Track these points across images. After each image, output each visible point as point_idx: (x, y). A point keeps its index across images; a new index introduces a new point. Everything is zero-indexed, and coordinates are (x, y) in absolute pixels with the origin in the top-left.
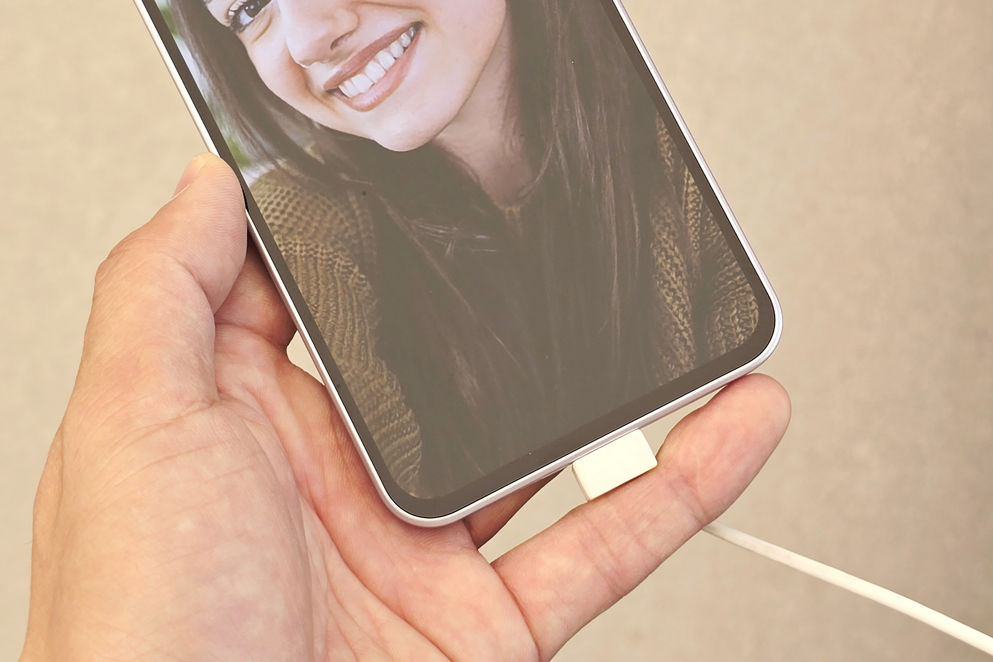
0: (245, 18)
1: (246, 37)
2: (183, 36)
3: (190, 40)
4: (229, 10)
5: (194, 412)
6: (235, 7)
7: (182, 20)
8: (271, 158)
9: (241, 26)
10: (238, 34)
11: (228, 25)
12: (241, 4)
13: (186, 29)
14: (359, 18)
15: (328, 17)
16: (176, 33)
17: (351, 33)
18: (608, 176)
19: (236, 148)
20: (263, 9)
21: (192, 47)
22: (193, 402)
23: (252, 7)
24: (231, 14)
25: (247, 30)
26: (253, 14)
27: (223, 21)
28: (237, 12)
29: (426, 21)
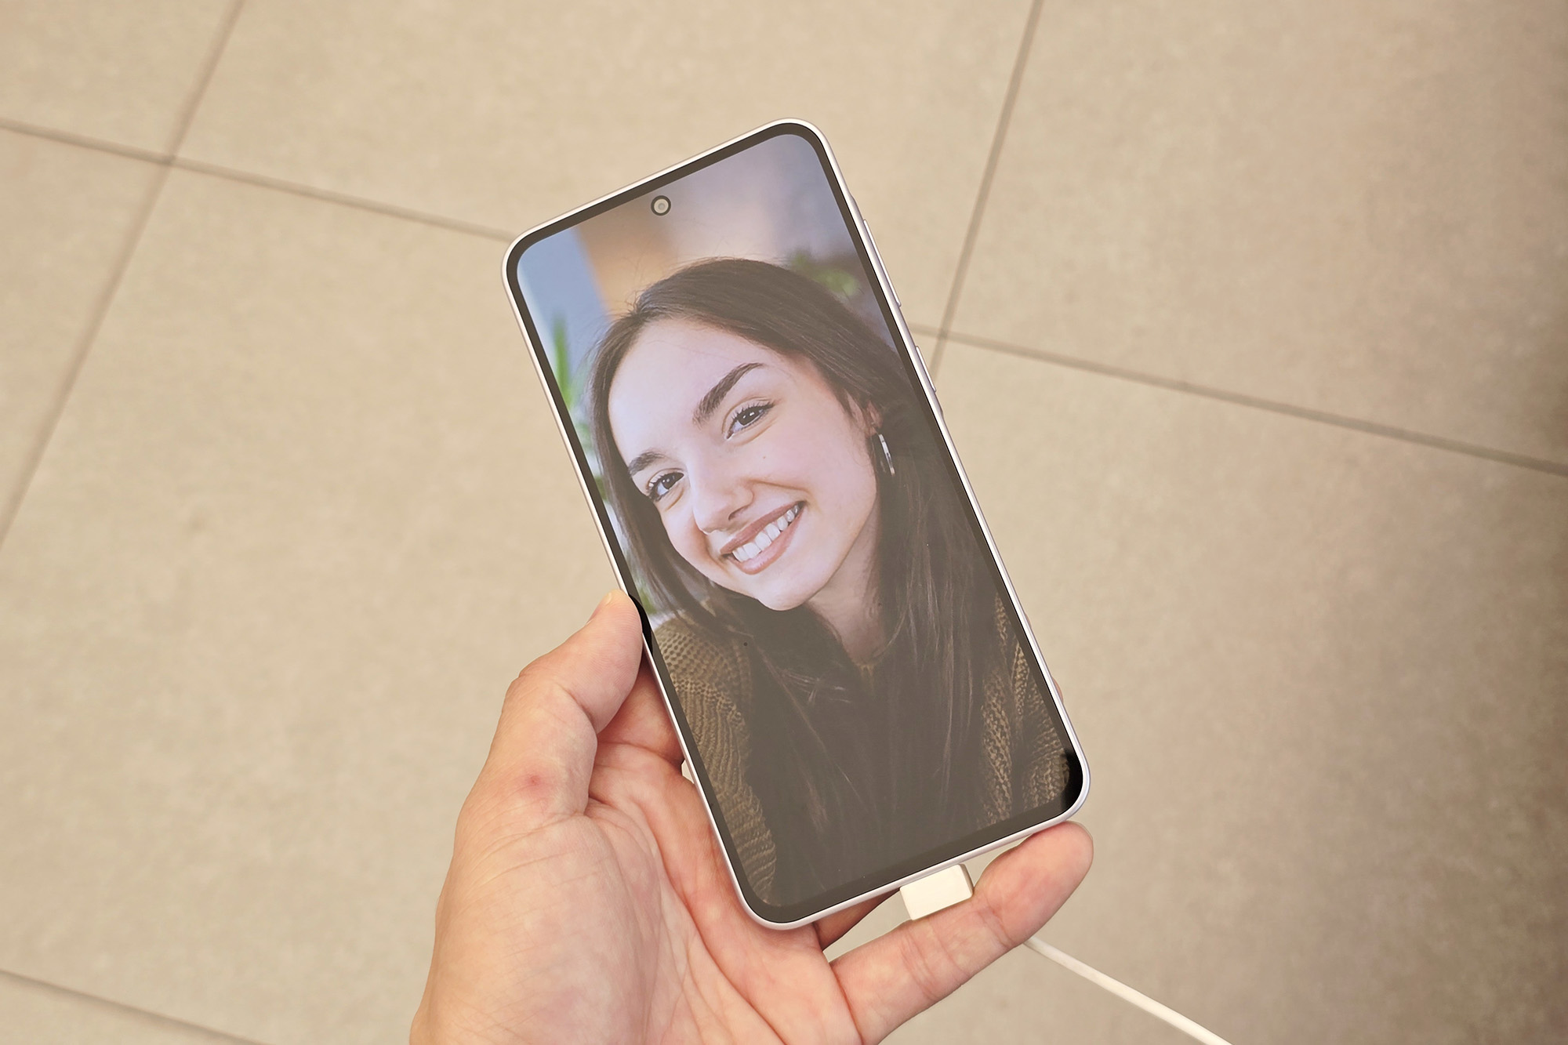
0: (662, 489)
1: (662, 505)
2: (612, 503)
3: (616, 505)
4: (649, 482)
5: (553, 824)
6: (654, 480)
7: (611, 487)
8: (673, 609)
9: (658, 496)
10: (654, 502)
11: (647, 495)
12: (659, 477)
13: (614, 495)
14: (754, 495)
15: (729, 492)
16: (605, 499)
17: (746, 507)
18: (950, 644)
19: (646, 598)
20: (677, 483)
21: (618, 512)
22: (554, 814)
23: (668, 480)
24: (651, 485)
25: (662, 499)
26: (668, 486)
27: (644, 491)
28: (656, 484)
29: (808, 500)
